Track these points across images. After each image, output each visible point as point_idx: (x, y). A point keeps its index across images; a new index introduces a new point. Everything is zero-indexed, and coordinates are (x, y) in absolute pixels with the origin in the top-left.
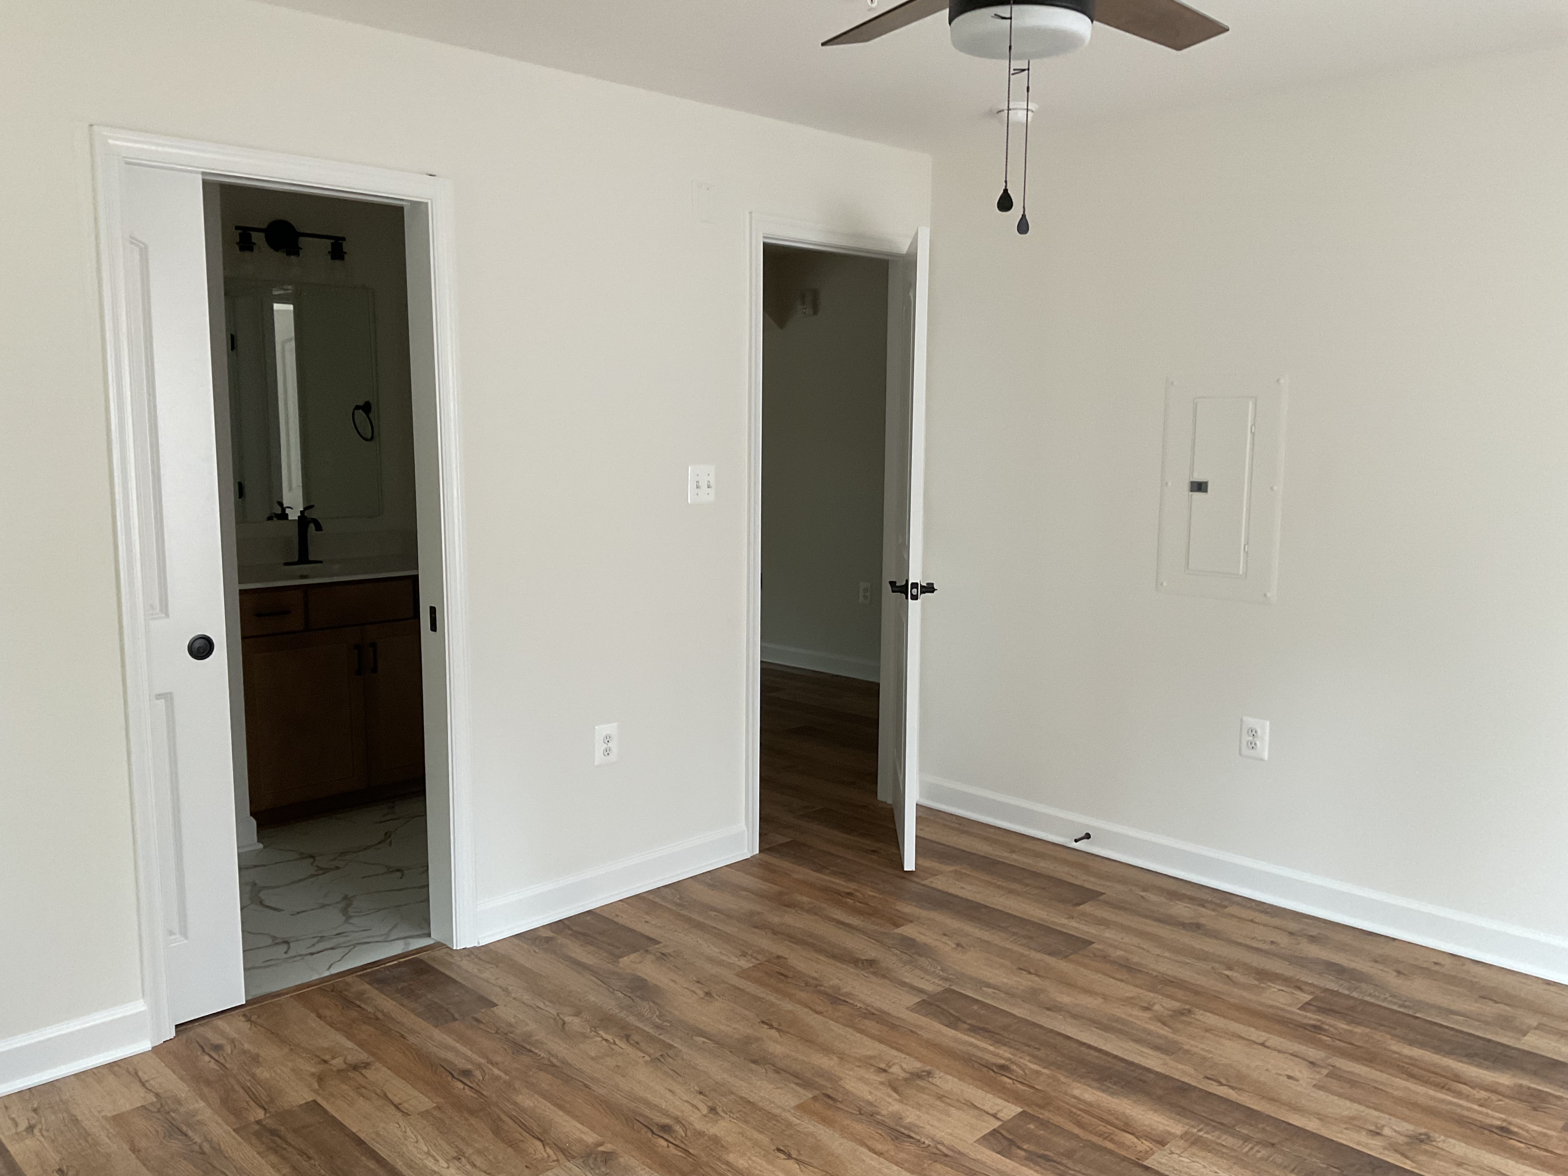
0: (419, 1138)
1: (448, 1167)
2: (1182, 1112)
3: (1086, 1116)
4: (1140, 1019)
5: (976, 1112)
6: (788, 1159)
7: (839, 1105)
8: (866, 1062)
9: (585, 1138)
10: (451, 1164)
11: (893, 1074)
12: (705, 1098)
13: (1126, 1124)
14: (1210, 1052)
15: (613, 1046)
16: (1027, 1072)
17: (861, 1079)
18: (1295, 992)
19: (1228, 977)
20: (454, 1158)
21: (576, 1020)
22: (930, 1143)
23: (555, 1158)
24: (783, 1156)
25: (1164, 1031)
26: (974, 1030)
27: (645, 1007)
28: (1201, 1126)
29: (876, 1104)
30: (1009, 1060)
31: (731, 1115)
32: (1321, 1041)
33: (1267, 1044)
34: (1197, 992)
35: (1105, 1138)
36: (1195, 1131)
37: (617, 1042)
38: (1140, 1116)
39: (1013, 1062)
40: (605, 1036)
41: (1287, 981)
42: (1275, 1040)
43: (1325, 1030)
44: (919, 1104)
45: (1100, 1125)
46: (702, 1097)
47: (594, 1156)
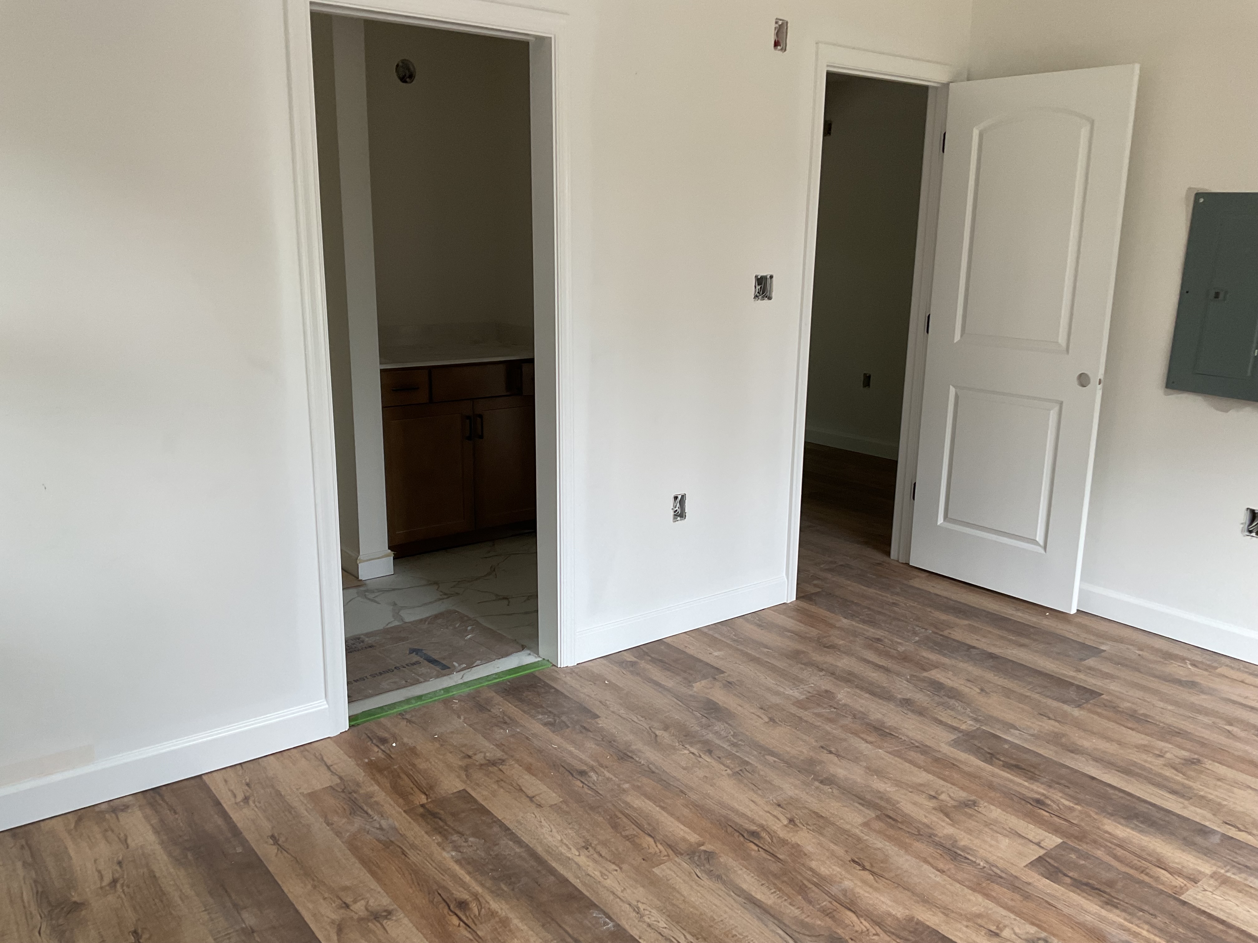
0: (552, 827)
1: (579, 855)
2: (1207, 853)
3: (1118, 849)
4: (1155, 764)
5: (1023, 841)
6: (863, 870)
7: (900, 825)
8: (918, 788)
9: (688, 837)
10: (582, 853)
11: (942, 801)
12: (784, 810)
13: (1158, 860)
14: (1225, 800)
15: (700, 759)
16: (1061, 807)
17: (915, 804)
19: (1229, 731)
20: (583, 847)
21: (666, 734)
22: (985, 865)
23: (666, 854)
24: (858, 867)
25: (1180, 778)
26: (1007, 766)
27: (719, 726)
28: (1228, 867)
29: (931, 826)
30: (1043, 795)
31: (808, 827)
34: (1203, 744)
35: (1142, 872)
36: (1222, 871)
37: (703, 756)
38: (1170, 854)
39: (1047, 798)
40: (692, 750)
44: (970, 830)
45: (1135, 860)
46: (781, 809)
47: (697, 854)
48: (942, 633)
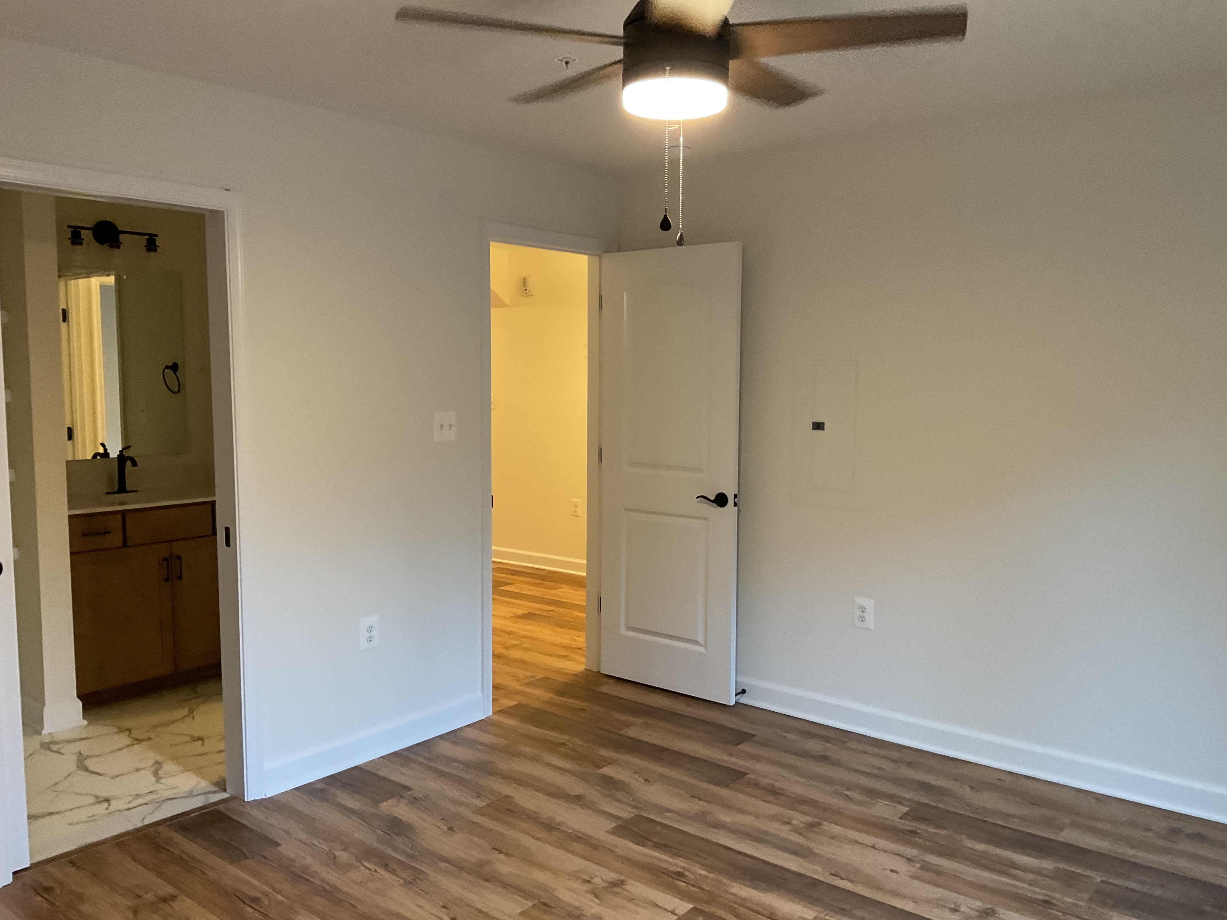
2: (813, 901)
4: (783, 831)
5: (660, 911)
7: (552, 910)
8: (575, 876)
11: (595, 884)
12: (447, 911)
14: (833, 854)
15: (374, 874)
16: (698, 877)
17: (570, 889)
18: (897, 806)
19: (847, 795)
21: (345, 854)
25: (800, 840)
26: (657, 846)
27: (399, 841)
28: (827, 912)
29: (581, 907)
30: (684, 868)
32: (916, 842)
33: (876, 846)
34: (825, 808)
37: (378, 869)
38: (782, 907)
39: (687, 870)
40: (367, 865)
41: (891, 797)
42: (882, 843)
43: (919, 834)
44: (615, 906)
48: (619, 732)
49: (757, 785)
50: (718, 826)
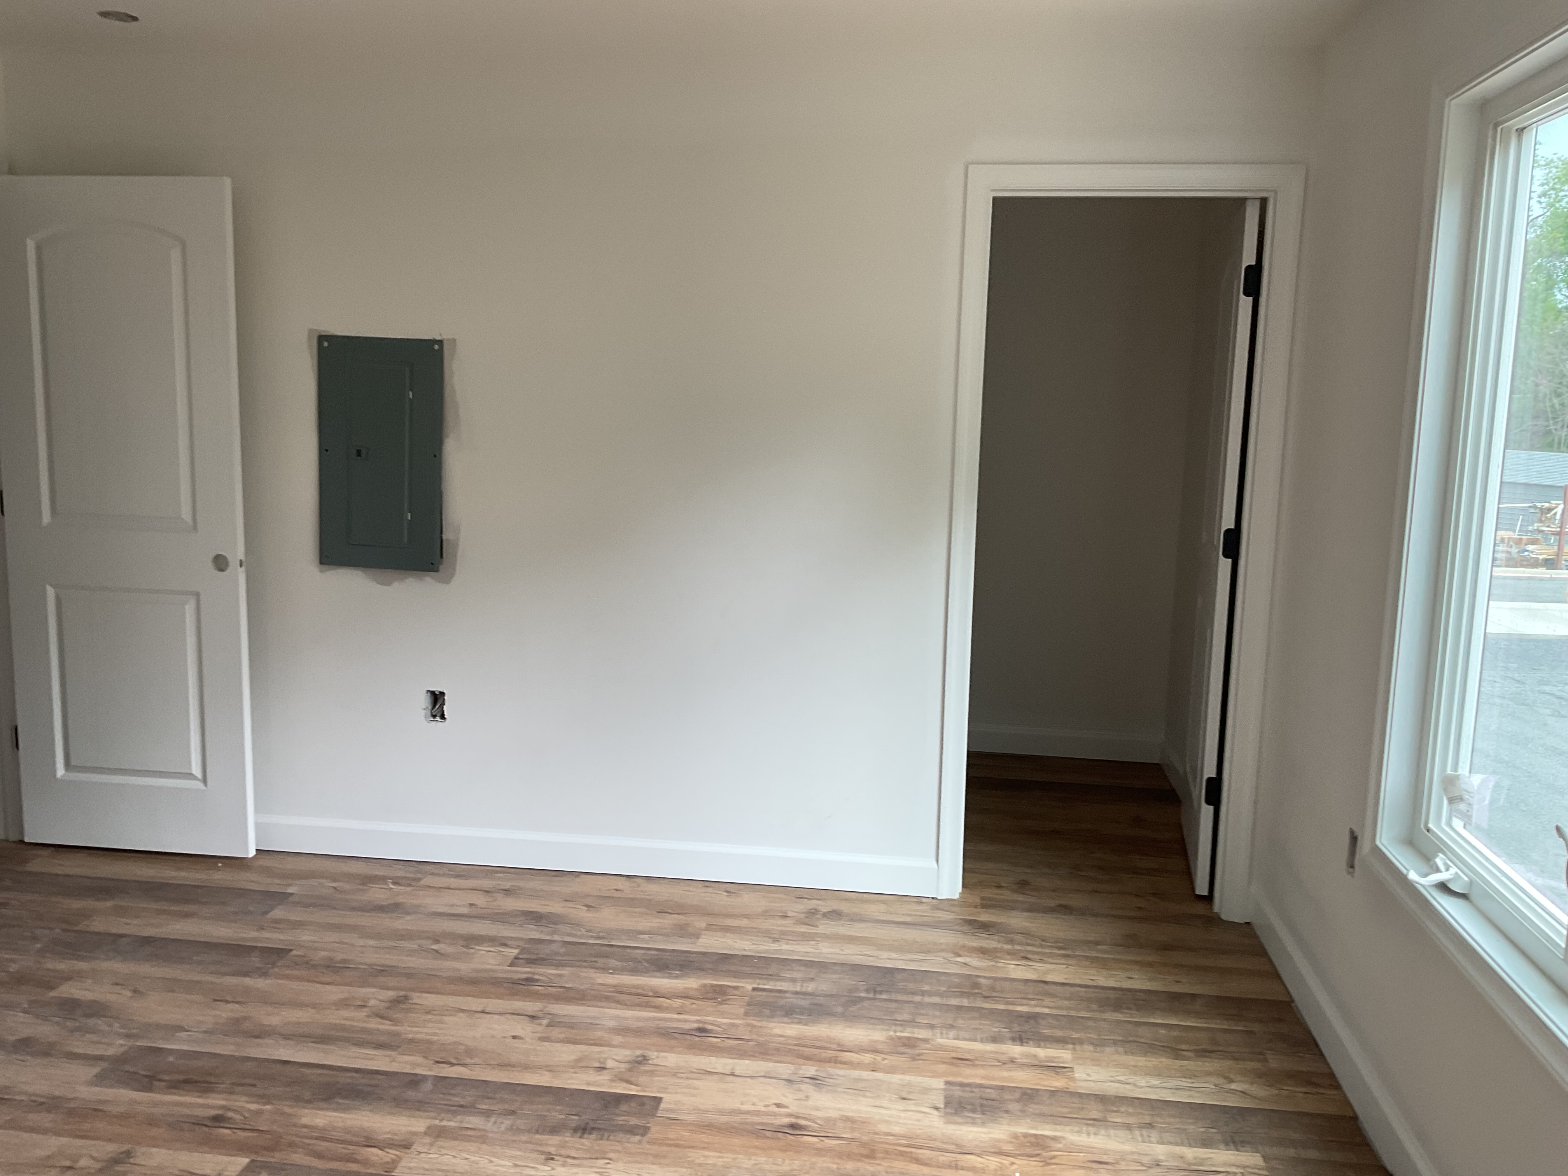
2: (419, 1106)
4: (358, 1019)
8: (42, 1166)
13: (367, 1138)
14: (435, 1034)
16: (247, 1115)
18: (503, 950)
19: (436, 951)
25: (386, 1026)
26: (174, 1085)
28: (443, 1115)
30: (223, 1107)
32: (537, 993)
33: (488, 1010)
34: (409, 975)
35: (349, 1160)
36: (437, 1122)
38: (379, 1125)
39: (229, 1109)
41: (492, 940)
42: (493, 1004)
43: (538, 980)
45: (340, 1148)
48: (76, 928)
49: (308, 964)
50: (260, 1033)
